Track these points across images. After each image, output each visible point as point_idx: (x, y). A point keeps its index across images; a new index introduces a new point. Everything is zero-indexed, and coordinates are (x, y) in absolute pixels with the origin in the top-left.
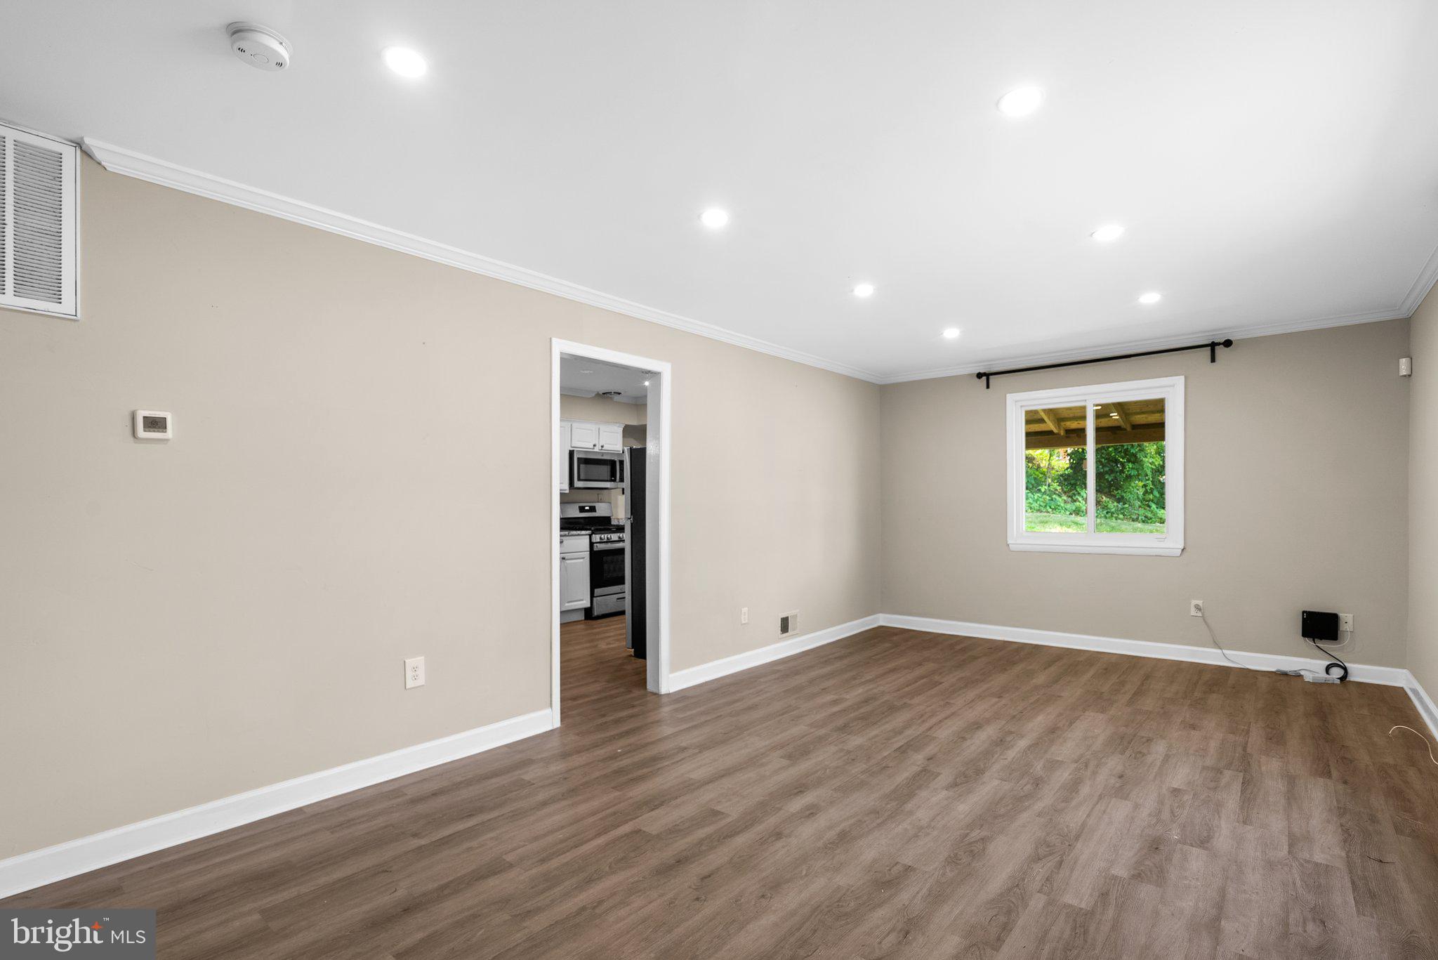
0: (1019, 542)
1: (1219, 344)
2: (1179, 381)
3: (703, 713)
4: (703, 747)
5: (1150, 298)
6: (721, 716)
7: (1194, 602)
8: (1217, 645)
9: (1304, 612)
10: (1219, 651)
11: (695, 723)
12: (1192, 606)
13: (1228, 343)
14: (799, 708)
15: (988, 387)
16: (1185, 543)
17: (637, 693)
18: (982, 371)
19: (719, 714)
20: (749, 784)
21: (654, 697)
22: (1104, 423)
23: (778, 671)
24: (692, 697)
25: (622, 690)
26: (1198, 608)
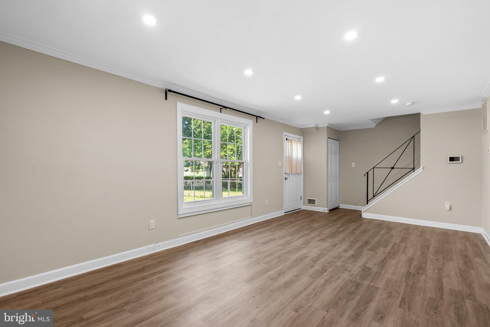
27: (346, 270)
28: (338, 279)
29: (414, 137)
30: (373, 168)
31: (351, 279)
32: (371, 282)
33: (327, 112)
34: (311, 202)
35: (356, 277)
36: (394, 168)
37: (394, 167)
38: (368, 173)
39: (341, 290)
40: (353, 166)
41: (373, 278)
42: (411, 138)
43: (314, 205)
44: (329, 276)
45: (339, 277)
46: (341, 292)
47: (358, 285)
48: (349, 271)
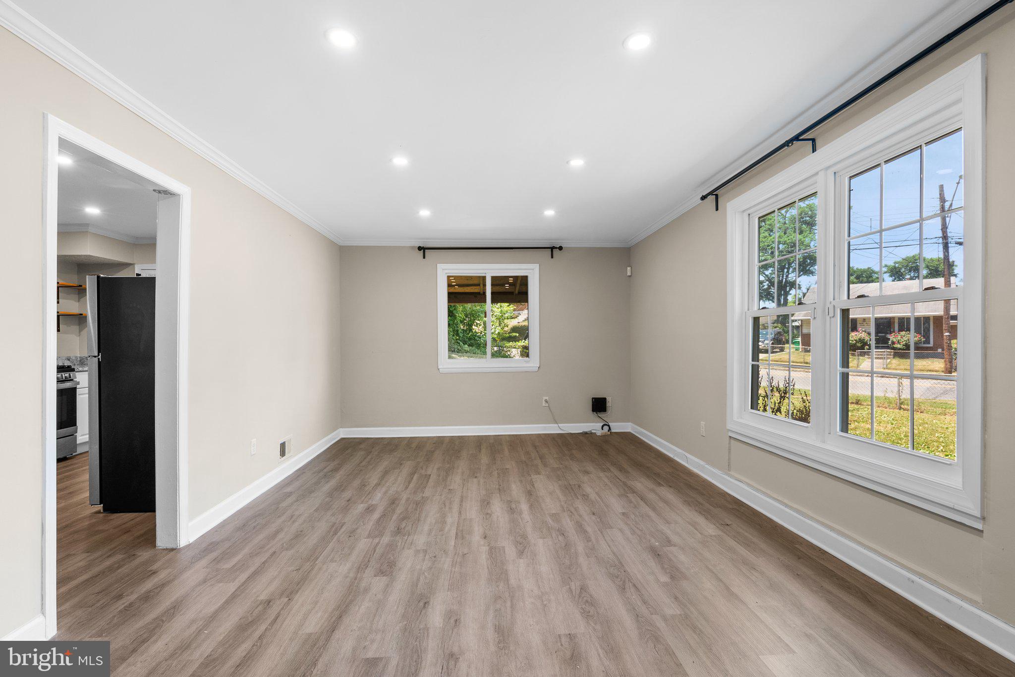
0: (445, 367)
1: (556, 248)
2: (536, 267)
3: (252, 555)
4: (290, 591)
5: (550, 213)
6: (275, 552)
7: (545, 398)
8: (556, 423)
9: (593, 398)
10: (556, 425)
11: (252, 569)
12: (544, 401)
13: (561, 248)
14: (345, 523)
15: (424, 258)
16: (540, 363)
17: (144, 555)
18: (422, 246)
19: (271, 551)
20: (375, 615)
21: (172, 553)
22: (498, 289)
23: (290, 494)
24: (223, 541)
25: (119, 557)
26: (546, 401)
27: (425, 551)
28: (430, 531)
31: (410, 538)
32: (378, 543)
35: (403, 544)
39: (418, 517)
41: (375, 551)
44: (446, 529)
45: (429, 534)
46: (417, 516)
47: (398, 531)
48: (417, 552)
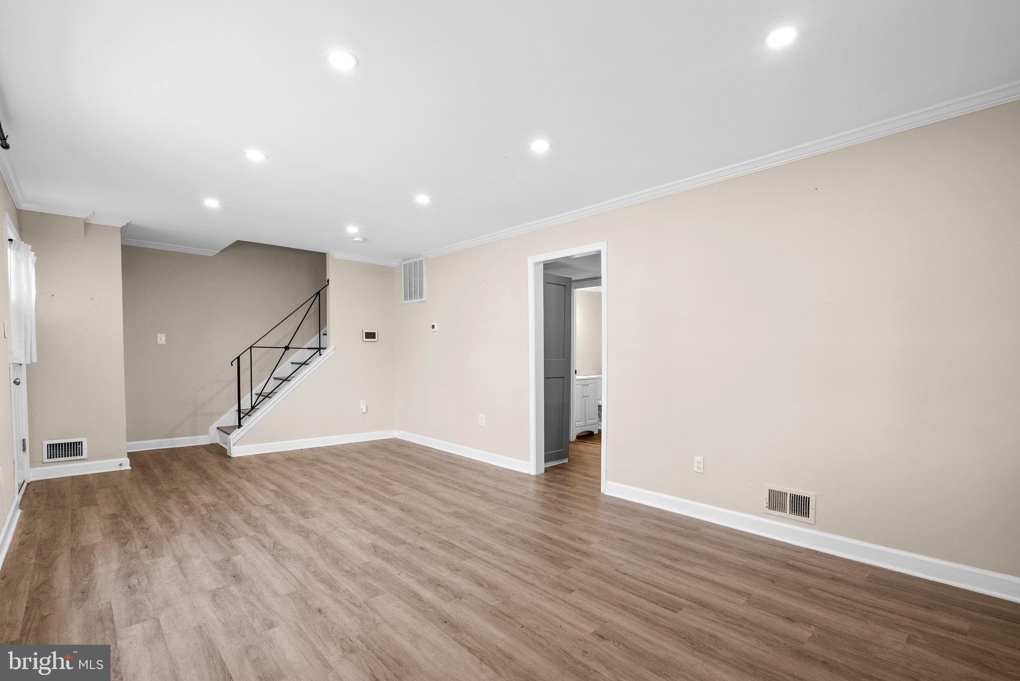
29: (318, 293)
30: (251, 347)
33: (212, 203)
34: (71, 449)
36: (289, 348)
37: (290, 346)
38: (238, 358)
40: (159, 342)
42: (315, 295)
43: (78, 457)
